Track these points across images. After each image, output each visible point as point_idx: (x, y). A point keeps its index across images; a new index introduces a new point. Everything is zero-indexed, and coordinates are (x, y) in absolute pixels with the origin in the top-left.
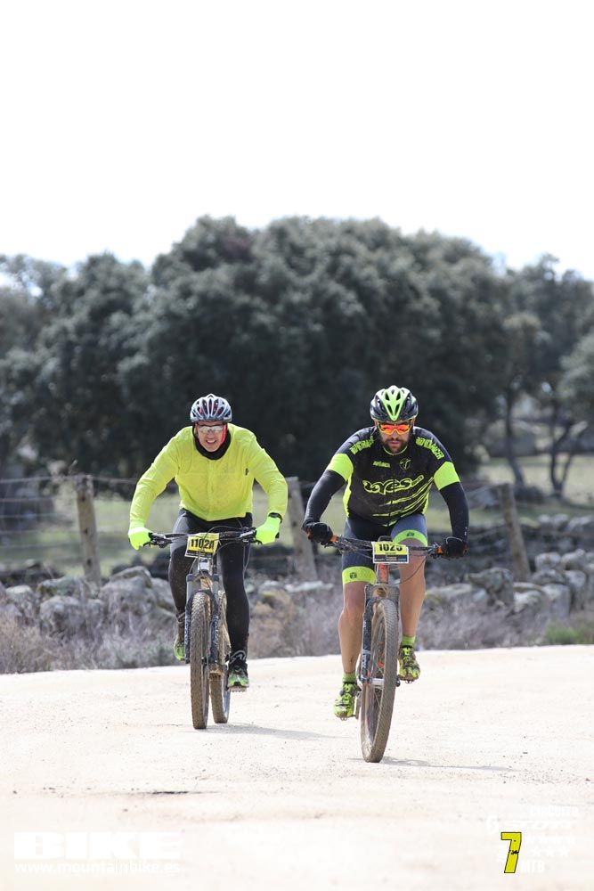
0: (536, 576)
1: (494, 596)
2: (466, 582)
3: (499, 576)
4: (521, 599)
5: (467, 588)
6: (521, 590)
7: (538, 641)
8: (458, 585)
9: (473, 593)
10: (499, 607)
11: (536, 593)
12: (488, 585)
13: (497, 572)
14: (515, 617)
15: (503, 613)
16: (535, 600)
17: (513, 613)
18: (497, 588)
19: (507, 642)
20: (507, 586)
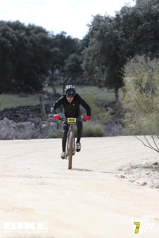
0: (48, 120)
1: (36, 125)
2: (29, 121)
3: (38, 120)
4: (44, 125)
5: (29, 123)
6: (44, 123)
7: (47, 137)
8: (27, 122)
9: (31, 124)
10: (38, 128)
11: (48, 124)
12: (35, 122)
13: (37, 119)
14: (42, 131)
15: (39, 129)
16: (48, 126)
17: (41, 129)
18: (37, 123)
19: (39, 137)
20: (40, 122)
